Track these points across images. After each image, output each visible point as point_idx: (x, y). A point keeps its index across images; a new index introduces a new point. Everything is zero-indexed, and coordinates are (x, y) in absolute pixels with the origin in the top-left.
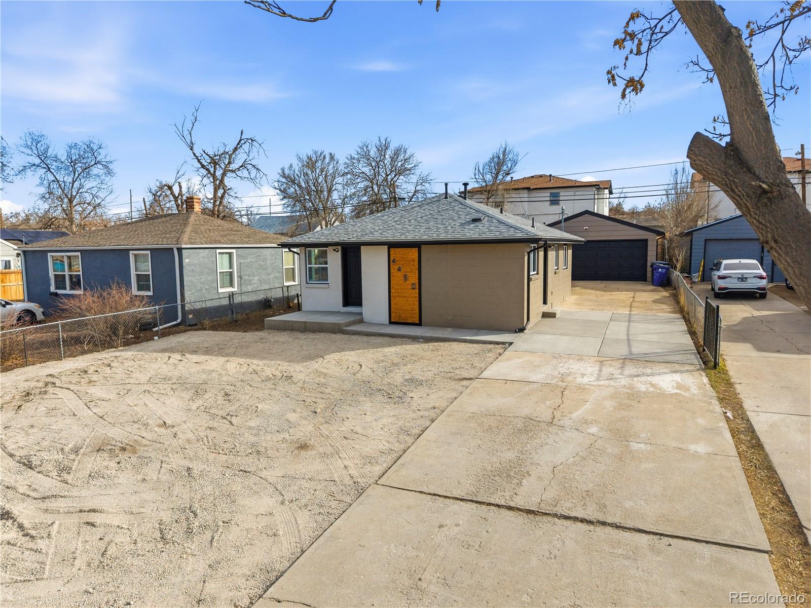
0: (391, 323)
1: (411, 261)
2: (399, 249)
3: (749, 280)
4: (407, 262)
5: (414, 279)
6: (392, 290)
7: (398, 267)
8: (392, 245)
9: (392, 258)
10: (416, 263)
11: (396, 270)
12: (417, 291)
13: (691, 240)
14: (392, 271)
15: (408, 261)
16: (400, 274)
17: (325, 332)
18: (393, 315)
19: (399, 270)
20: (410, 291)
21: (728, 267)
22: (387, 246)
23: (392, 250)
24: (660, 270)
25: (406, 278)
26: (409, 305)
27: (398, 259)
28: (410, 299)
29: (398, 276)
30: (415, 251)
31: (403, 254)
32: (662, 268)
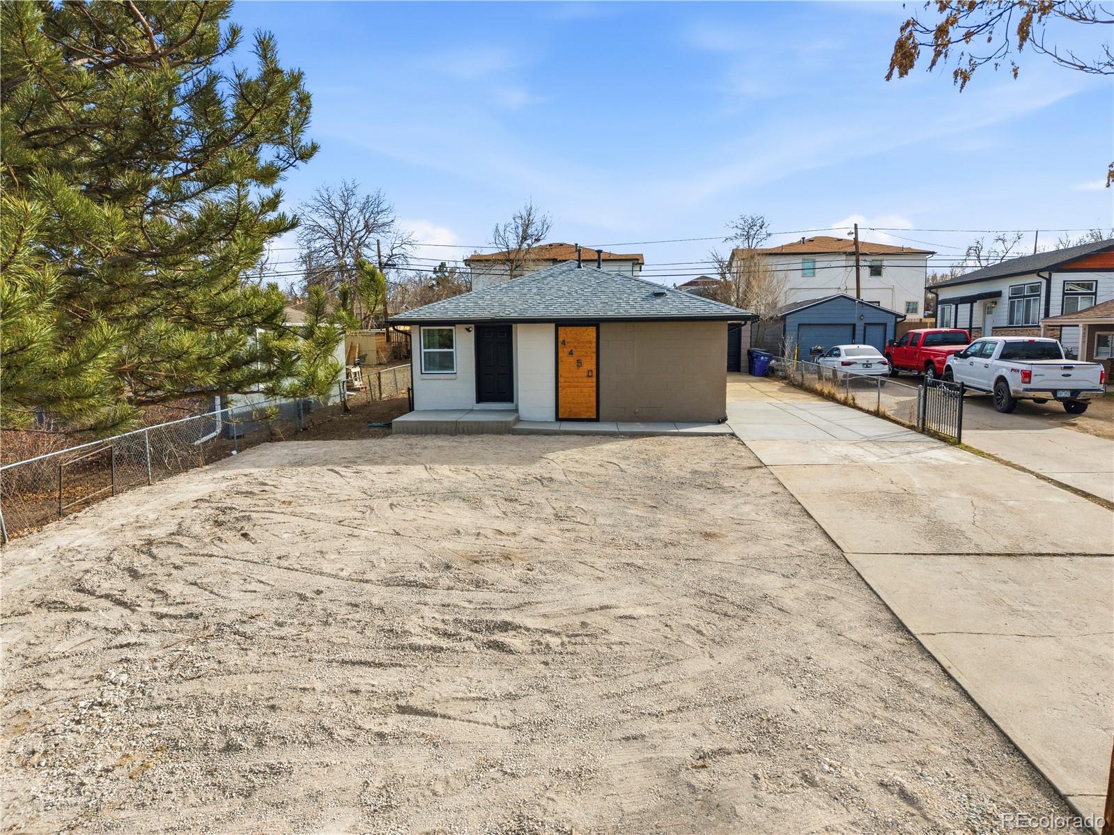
0: (558, 419)
1: (586, 342)
2: (570, 328)
3: (873, 366)
4: (582, 344)
5: (590, 364)
6: (561, 379)
7: (569, 350)
8: (560, 323)
9: (561, 339)
10: (594, 345)
11: (566, 354)
12: (594, 379)
13: (785, 326)
14: (560, 355)
15: (583, 342)
16: (572, 360)
17: (487, 433)
18: (561, 410)
19: (571, 353)
20: (585, 380)
21: (848, 353)
22: (553, 325)
23: (561, 329)
24: (762, 358)
25: (579, 363)
26: (583, 395)
27: (569, 340)
28: (585, 390)
29: (568, 362)
30: (591, 332)
31: (576, 334)
32: (764, 356)
